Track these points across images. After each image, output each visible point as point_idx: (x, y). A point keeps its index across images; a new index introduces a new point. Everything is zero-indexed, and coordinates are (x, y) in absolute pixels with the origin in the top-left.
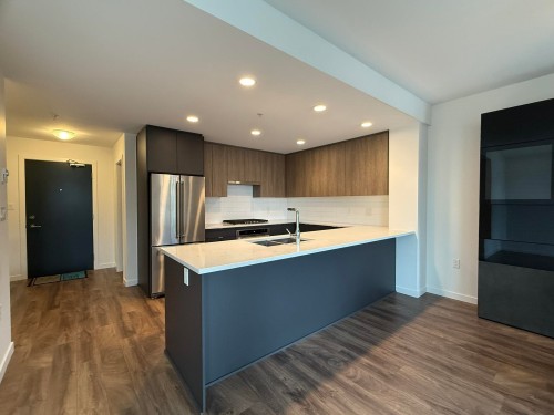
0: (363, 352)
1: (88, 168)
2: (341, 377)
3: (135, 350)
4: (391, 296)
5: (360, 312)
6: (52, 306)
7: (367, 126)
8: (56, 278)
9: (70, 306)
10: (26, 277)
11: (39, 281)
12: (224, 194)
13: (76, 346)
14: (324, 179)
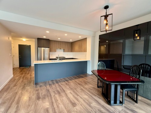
0: (67, 81)
1: (30, 46)
2: (60, 84)
3: (31, 78)
4: (85, 74)
5: (75, 76)
6: (21, 71)
7: (80, 37)
8: (24, 67)
9: (24, 72)
10: (19, 67)
11: (21, 67)
12: (55, 51)
13: (22, 77)
14: (77, 48)
